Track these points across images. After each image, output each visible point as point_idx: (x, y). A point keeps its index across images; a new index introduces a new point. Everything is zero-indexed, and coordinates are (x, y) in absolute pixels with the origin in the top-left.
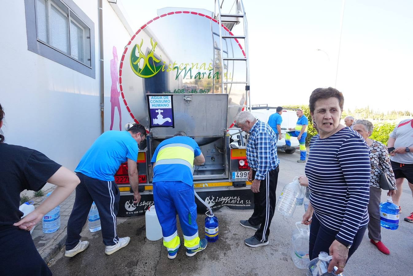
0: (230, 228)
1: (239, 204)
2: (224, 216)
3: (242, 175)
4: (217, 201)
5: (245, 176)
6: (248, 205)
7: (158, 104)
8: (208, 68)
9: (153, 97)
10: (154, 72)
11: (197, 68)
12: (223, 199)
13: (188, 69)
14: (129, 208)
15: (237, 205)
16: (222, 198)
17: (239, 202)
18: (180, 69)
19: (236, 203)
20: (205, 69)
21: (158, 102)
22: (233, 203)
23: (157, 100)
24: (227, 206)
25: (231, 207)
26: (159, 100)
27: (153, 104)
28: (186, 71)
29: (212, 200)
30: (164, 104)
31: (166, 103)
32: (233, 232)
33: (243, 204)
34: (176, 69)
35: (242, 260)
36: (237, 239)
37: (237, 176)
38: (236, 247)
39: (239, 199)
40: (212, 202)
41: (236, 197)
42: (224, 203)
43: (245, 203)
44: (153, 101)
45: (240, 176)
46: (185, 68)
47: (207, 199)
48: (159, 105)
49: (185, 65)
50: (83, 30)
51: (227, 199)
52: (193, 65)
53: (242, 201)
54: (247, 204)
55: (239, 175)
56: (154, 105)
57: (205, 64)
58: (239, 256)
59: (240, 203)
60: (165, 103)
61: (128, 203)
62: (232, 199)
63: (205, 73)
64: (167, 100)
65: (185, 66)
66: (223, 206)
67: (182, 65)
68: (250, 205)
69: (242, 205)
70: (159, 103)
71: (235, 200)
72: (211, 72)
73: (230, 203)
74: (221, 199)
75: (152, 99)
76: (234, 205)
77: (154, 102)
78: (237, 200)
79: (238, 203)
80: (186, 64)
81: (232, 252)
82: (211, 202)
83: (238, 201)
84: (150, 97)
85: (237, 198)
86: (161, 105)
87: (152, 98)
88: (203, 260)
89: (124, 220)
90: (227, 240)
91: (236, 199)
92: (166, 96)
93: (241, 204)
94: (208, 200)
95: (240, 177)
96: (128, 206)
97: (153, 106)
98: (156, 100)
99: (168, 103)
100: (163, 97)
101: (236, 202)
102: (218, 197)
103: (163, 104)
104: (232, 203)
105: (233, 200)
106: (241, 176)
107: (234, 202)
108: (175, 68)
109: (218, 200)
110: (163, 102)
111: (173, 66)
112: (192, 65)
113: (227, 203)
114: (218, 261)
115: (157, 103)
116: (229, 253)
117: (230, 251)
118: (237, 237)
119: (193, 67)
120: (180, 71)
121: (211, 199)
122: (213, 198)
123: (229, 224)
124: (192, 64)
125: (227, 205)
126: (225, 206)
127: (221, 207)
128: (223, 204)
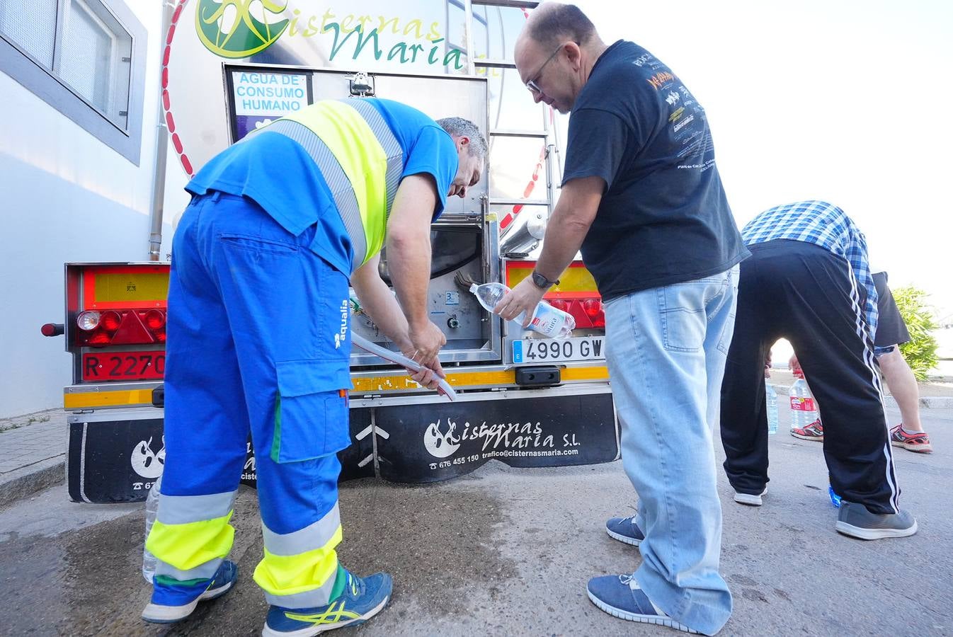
0: (512, 514)
1: (541, 448)
2: (493, 487)
3: (546, 351)
4: (464, 438)
5: (555, 354)
6: (570, 453)
7: (263, 102)
8: (429, 35)
9: (248, 75)
10: (264, 41)
11: (394, 31)
12: (485, 432)
13: (367, 32)
14: (147, 465)
15: (535, 454)
16: (483, 427)
17: (541, 441)
18: (344, 31)
19: (531, 447)
20: (417, 36)
21: (263, 95)
22: (520, 446)
23: (260, 85)
24: (499, 458)
25: (513, 462)
26: (266, 86)
27: (247, 98)
28: (361, 36)
29: (449, 435)
30: (283, 103)
31: (291, 100)
32: (525, 524)
33: (552, 449)
34: (332, 31)
35: (569, 608)
36: (541, 543)
37: (528, 356)
38: (538, 567)
39: (540, 431)
40: (449, 440)
41: (529, 425)
42: (490, 448)
43: (559, 444)
44: (245, 91)
45: (537, 353)
46: (358, 28)
47: (429, 430)
48: (266, 105)
49: (359, 19)
50: (111, 39)
51: (499, 432)
52: (382, 22)
53: (551, 437)
54: (568, 448)
55: (535, 350)
56: (249, 104)
57: (418, 23)
58: (554, 597)
59: (545, 444)
60: (286, 100)
61: (143, 448)
62: (517, 431)
63: (420, 46)
64: (295, 87)
65: (360, 23)
66: (488, 459)
67: (350, 19)
68: (576, 452)
69: (550, 454)
70: (266, 99)
71: (525, 435)
72: (436, 48)
73: (510, 449)
74: (478, 431)
75: (245, 84)
76: (524, 454)
77: (251, 91)
78: (534, 436)
79: (536, 445)
80: (362, 17)
81: (523, 584)
82: (444, 442)
83: (537, 439)
84: (237, 76)
85: (532, 430)
86: (272, 105)
87: (242, 80)
88: (396, 620)
89: (123, 513)
90: (501, 548)
91: (529, 432)
92: (290, 76)
93: (547, 448)
94: (434, 434)
95: (537, 359)
96: (144, 458)
97: (247, 107)
98: (255, 86)
99: (295, 99)
100: (278, 77)
101: (531, 443)
102: (467, 425)
103: (280, 100)
104: (517, 448)
105: (519, 434)
106: (543, 355)
107: (524, 442)
108: (327, 28)
109: (469, 433)
110: (279, 94)
111: (324, 23)
112: (379, 24)
113: (501, 447)
114: (464, 617)
115: (261, 98)
116: (510, 587)
117: (516, 579)
118: (540, 536)
119: (383, 26)
120: (342, 36)
121: (444, 430)
122: (453, 426)
123: (509, 506)
124: (381, 18)
125: (502, 454)
126: (495, 458)
127: (482, 462)
128: (486, 452)
